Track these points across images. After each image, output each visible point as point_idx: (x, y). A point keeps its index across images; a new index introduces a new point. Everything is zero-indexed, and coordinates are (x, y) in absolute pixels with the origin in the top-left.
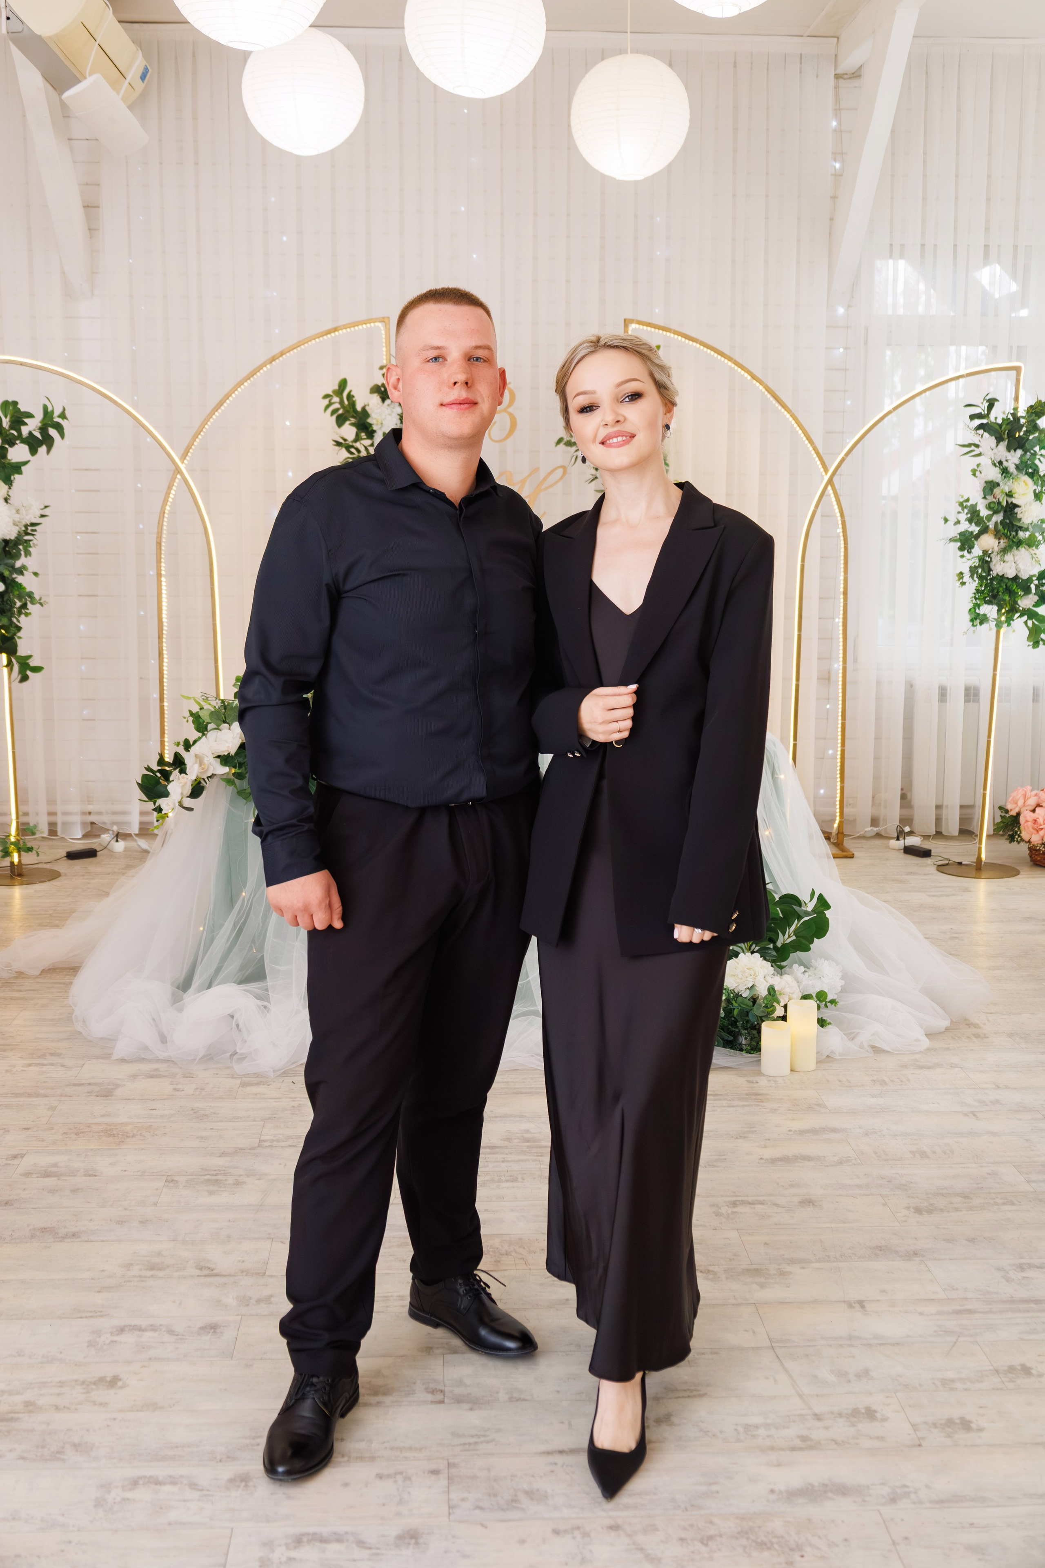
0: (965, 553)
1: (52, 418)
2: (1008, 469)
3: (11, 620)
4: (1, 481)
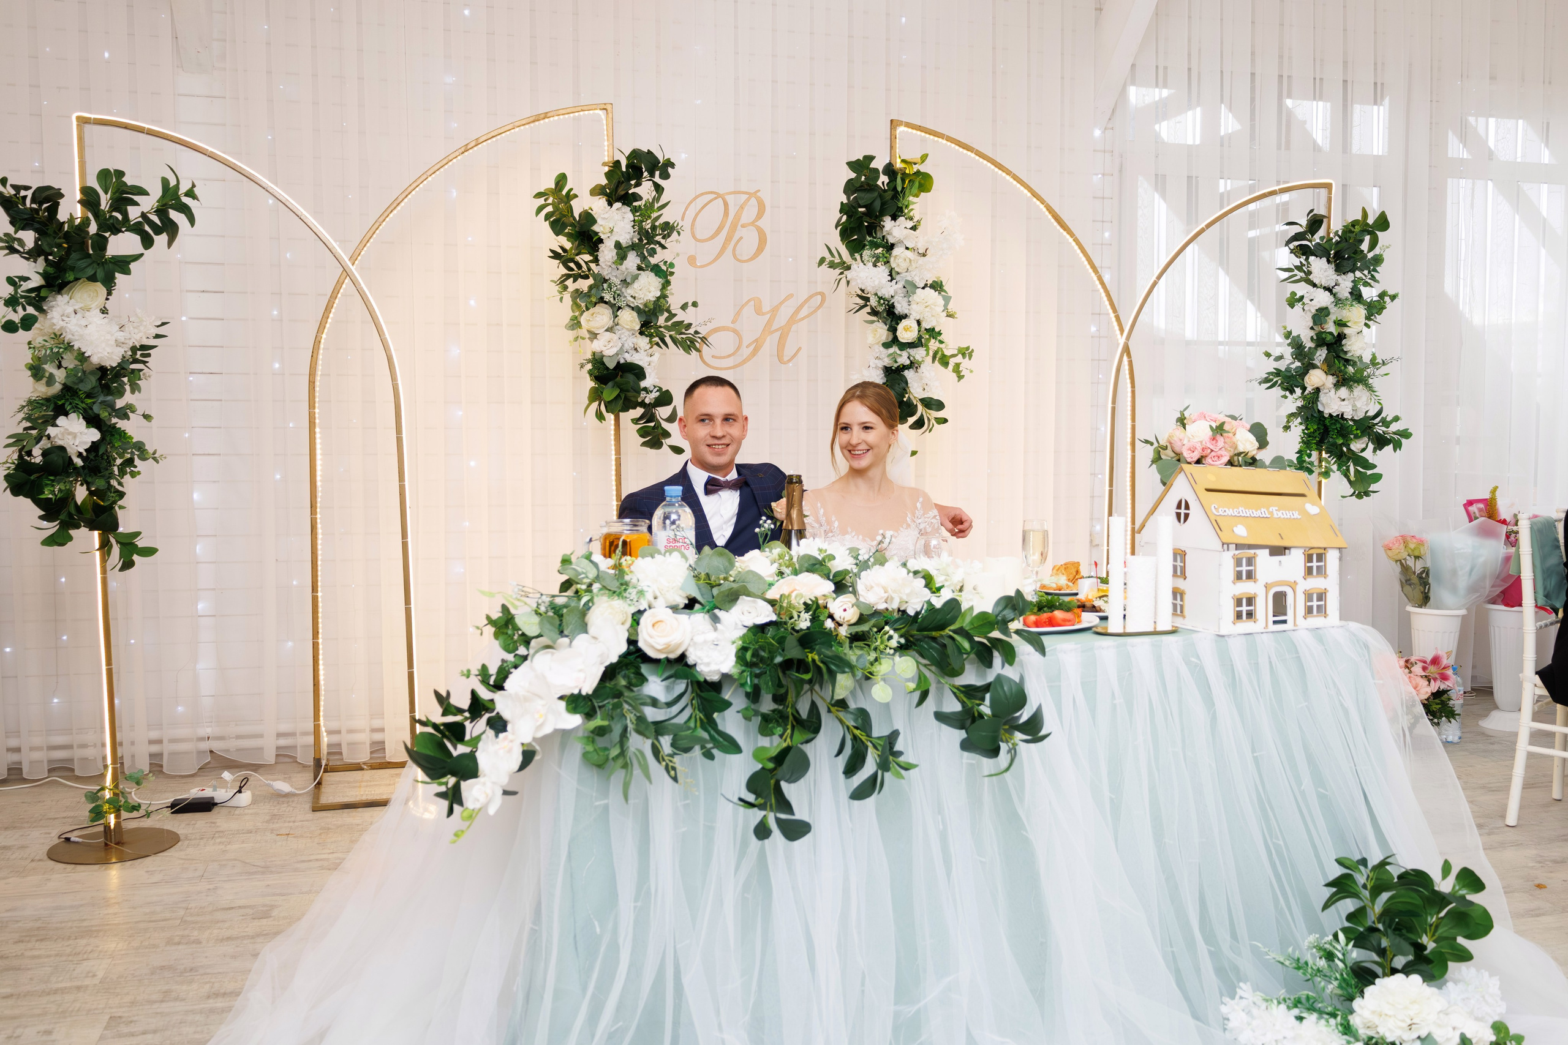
0: (1287, 392)
1: (176, 197)
2: (1340, 295)
3: (109, 483)
4: (99, 284)
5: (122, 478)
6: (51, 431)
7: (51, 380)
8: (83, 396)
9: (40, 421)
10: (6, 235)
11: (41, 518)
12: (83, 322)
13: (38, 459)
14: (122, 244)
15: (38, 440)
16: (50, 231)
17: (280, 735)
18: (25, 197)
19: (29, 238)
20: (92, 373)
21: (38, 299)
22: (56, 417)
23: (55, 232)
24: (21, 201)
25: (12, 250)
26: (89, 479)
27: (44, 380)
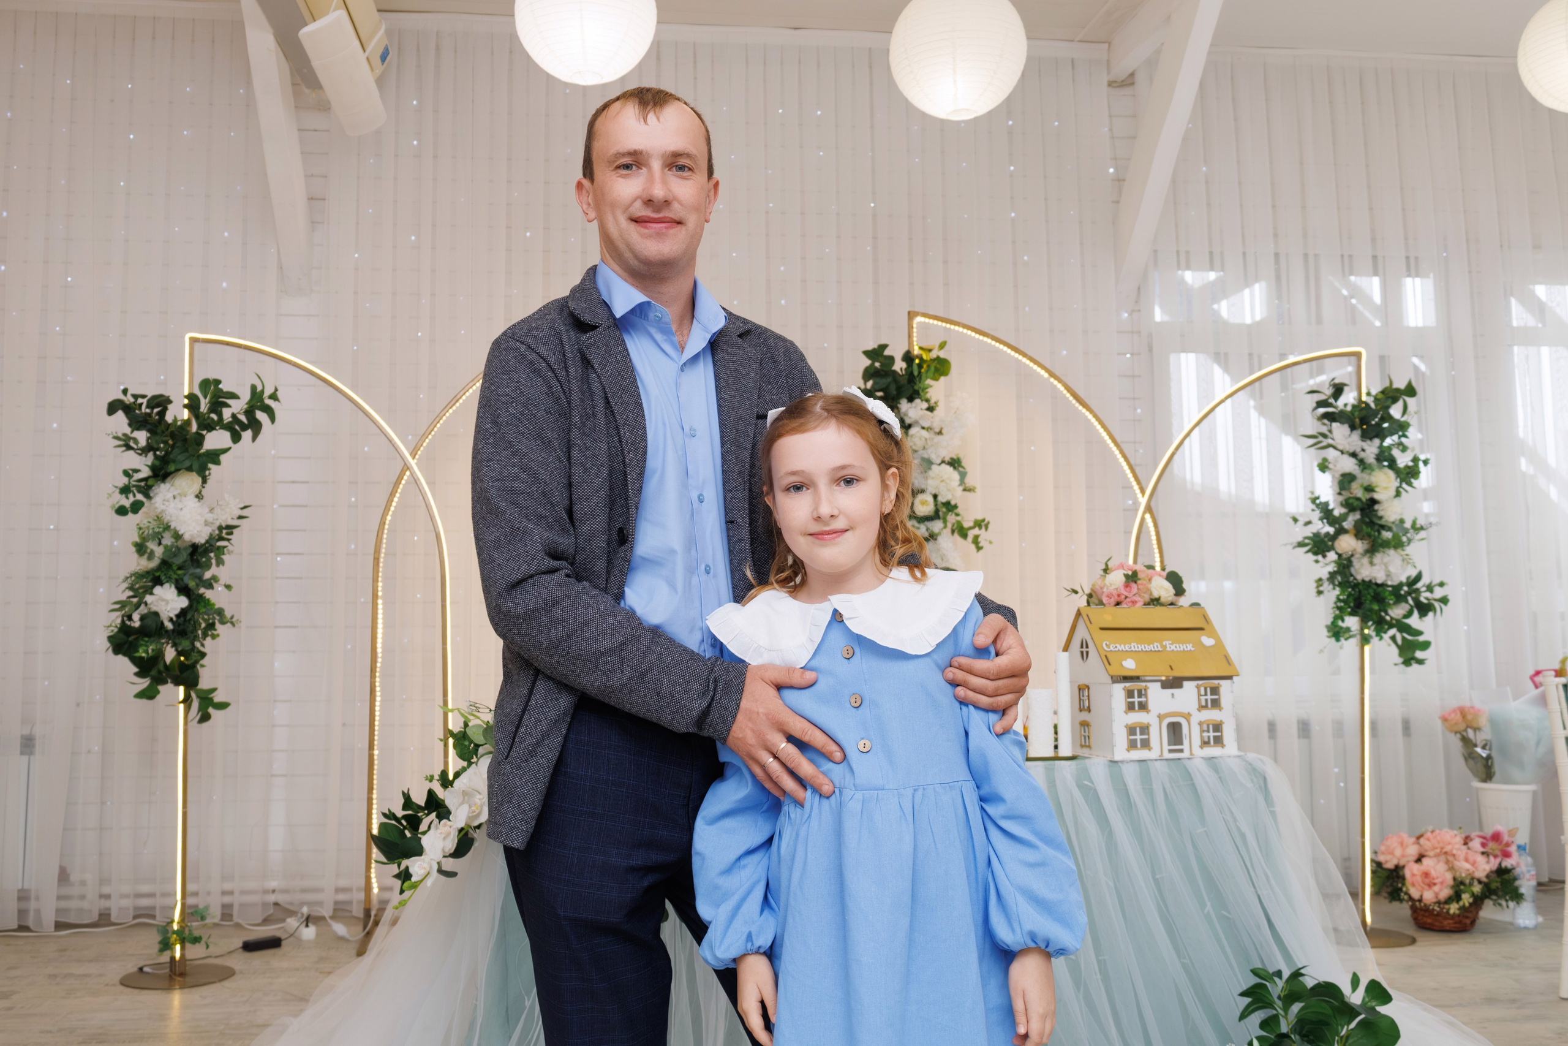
0: (1320, 557)
1: (262, 400)
2: (1366, 461)
3: (193, 644)
4: (194, 473)
5: (204, 639)
6: (148, 598)
7: (151, 556)
8: (175, 568)
9: (141, 591)
10: (125, 435)
11: (136, 674)
12: (180, 506)
13: (136, 624)
14: (215, 440)
15: (137, 606)
16: (159, 431)
17: (338, 890)
18: (141, 404)
19: (142, 437)
20: (185, 549)
21: (146, 488)
22: (153, 587)
23: (163, 432)
24: (138, 407)
25: (129, 448)
26: (177, 641)
27: (146, 556)
